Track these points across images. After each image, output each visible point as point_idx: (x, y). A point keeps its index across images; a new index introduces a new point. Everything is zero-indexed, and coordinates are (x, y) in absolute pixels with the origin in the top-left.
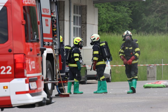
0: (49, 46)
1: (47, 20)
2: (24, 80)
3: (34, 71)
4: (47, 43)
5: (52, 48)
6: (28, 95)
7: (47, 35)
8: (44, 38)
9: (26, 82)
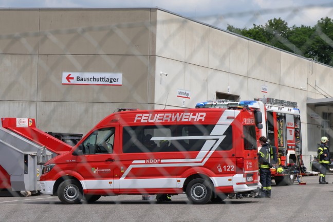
0: (292, 149)
1: (291, 131)
2: (242, 175)
3: (250, 169)
4: (290, 147)
5: (294, 150)
6: (245, 185)
7: (290, 141)
8: (288, 143)
9: (244, 176)
